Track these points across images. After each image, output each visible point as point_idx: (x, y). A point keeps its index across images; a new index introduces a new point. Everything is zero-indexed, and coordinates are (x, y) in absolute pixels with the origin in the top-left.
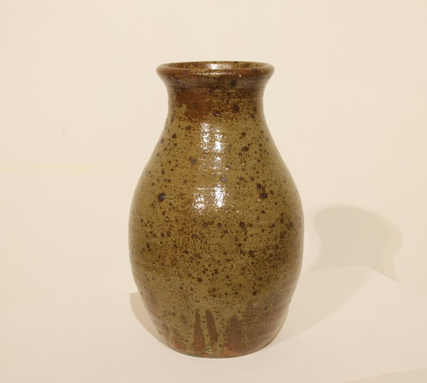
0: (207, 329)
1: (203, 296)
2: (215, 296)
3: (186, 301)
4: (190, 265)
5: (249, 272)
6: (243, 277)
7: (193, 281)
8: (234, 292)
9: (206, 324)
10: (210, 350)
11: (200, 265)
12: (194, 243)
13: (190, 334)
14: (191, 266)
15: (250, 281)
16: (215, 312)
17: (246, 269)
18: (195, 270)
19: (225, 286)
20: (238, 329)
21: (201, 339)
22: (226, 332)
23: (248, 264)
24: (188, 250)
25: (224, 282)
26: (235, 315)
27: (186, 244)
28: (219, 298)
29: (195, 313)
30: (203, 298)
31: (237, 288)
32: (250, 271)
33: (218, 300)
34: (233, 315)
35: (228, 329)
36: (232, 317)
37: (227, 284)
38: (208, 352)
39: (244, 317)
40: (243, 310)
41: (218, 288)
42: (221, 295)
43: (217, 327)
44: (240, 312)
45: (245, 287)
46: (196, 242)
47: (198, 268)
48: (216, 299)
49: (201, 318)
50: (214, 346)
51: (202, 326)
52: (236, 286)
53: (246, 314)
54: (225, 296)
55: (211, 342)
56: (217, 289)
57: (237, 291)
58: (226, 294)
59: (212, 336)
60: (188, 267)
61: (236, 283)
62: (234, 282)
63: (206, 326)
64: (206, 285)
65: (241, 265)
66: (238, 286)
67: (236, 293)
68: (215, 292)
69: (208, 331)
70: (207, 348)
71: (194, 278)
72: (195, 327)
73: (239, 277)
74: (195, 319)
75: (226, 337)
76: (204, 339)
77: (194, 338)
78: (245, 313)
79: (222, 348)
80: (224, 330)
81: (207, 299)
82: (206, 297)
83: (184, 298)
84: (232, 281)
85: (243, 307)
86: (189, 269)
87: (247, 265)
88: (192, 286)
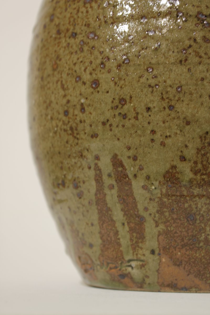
0: (119, 206)
1: (102, 119)
2: (125, 116)
3: (76, 141)
4: (78, 59)
5: (197, 59)
6: (185, 70)
7: (83, 89)
8: (165, 104)
9: (115, 192)
10: (133, 264)
11: (96, 52)
12: (87, 12)
13: (92, 225)
14: (81, 60)
15: (203, 79)
16: (129, 157)
17: (190, 50)
18: (87, 64)
19: (145, 90)
20: (186, 205)
21: (112, 234)
22: (158, 212)
23: (195, 40)
24: (78, 30)
25: (142, 80)
26: (174, 167)
27: (74, 20)
28: (133, 121)
29: (93, 167)
30: (104, 124)
31: (171, 96)
32: (201, 57)
33: (133, 126)
34: (168, 166)
35: (162, 205)
36: (168, 172)
37: (150, 86)
38: (130, 269)
39: (196, 174)
40: (190, 153)
41: (131, 97)
42: (137, 113)
43: (138, 197)
44: (183, 159)
45: (191, 94)
46: (90, 10)
47: (92, 58)
48: (128, 123)
49: (105, 177)
50: (140, 252)
51: (108, 198)
52: (169, 89)
53: (200, 166)
54: (146, 114)
55: (131, 240)
56: (128, 98)
57: (173, 103)
58: (148, 109)
59: (132, 225)
60: (75, 64)
61: (169, 82)
62: (165, 82)
63: (116, 199)
64: (108, 92)
65: (179, 41)
66: (174, 90)
67: (171, 107)
68: (126, 107)
69: (122, 210)
70: (127, 258)
71: (84, 83)
72: (97, 204)
73: (174, 68)
74: (94, 183)
75: (162, 227)
76: (117, 233)
77: (100, 233)
78: (196, 163)
79: (156, 257)
80: (154, 207)
81: (111, 125)
82: (108, 120)
83: (72, 134)
84: (159, 79)
85: (190, 146)
86: (77, 68)
87: (192, 43)
88: (83, 101)
